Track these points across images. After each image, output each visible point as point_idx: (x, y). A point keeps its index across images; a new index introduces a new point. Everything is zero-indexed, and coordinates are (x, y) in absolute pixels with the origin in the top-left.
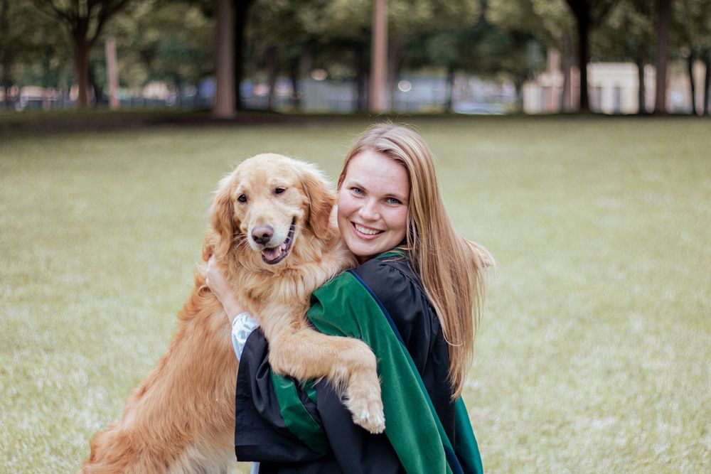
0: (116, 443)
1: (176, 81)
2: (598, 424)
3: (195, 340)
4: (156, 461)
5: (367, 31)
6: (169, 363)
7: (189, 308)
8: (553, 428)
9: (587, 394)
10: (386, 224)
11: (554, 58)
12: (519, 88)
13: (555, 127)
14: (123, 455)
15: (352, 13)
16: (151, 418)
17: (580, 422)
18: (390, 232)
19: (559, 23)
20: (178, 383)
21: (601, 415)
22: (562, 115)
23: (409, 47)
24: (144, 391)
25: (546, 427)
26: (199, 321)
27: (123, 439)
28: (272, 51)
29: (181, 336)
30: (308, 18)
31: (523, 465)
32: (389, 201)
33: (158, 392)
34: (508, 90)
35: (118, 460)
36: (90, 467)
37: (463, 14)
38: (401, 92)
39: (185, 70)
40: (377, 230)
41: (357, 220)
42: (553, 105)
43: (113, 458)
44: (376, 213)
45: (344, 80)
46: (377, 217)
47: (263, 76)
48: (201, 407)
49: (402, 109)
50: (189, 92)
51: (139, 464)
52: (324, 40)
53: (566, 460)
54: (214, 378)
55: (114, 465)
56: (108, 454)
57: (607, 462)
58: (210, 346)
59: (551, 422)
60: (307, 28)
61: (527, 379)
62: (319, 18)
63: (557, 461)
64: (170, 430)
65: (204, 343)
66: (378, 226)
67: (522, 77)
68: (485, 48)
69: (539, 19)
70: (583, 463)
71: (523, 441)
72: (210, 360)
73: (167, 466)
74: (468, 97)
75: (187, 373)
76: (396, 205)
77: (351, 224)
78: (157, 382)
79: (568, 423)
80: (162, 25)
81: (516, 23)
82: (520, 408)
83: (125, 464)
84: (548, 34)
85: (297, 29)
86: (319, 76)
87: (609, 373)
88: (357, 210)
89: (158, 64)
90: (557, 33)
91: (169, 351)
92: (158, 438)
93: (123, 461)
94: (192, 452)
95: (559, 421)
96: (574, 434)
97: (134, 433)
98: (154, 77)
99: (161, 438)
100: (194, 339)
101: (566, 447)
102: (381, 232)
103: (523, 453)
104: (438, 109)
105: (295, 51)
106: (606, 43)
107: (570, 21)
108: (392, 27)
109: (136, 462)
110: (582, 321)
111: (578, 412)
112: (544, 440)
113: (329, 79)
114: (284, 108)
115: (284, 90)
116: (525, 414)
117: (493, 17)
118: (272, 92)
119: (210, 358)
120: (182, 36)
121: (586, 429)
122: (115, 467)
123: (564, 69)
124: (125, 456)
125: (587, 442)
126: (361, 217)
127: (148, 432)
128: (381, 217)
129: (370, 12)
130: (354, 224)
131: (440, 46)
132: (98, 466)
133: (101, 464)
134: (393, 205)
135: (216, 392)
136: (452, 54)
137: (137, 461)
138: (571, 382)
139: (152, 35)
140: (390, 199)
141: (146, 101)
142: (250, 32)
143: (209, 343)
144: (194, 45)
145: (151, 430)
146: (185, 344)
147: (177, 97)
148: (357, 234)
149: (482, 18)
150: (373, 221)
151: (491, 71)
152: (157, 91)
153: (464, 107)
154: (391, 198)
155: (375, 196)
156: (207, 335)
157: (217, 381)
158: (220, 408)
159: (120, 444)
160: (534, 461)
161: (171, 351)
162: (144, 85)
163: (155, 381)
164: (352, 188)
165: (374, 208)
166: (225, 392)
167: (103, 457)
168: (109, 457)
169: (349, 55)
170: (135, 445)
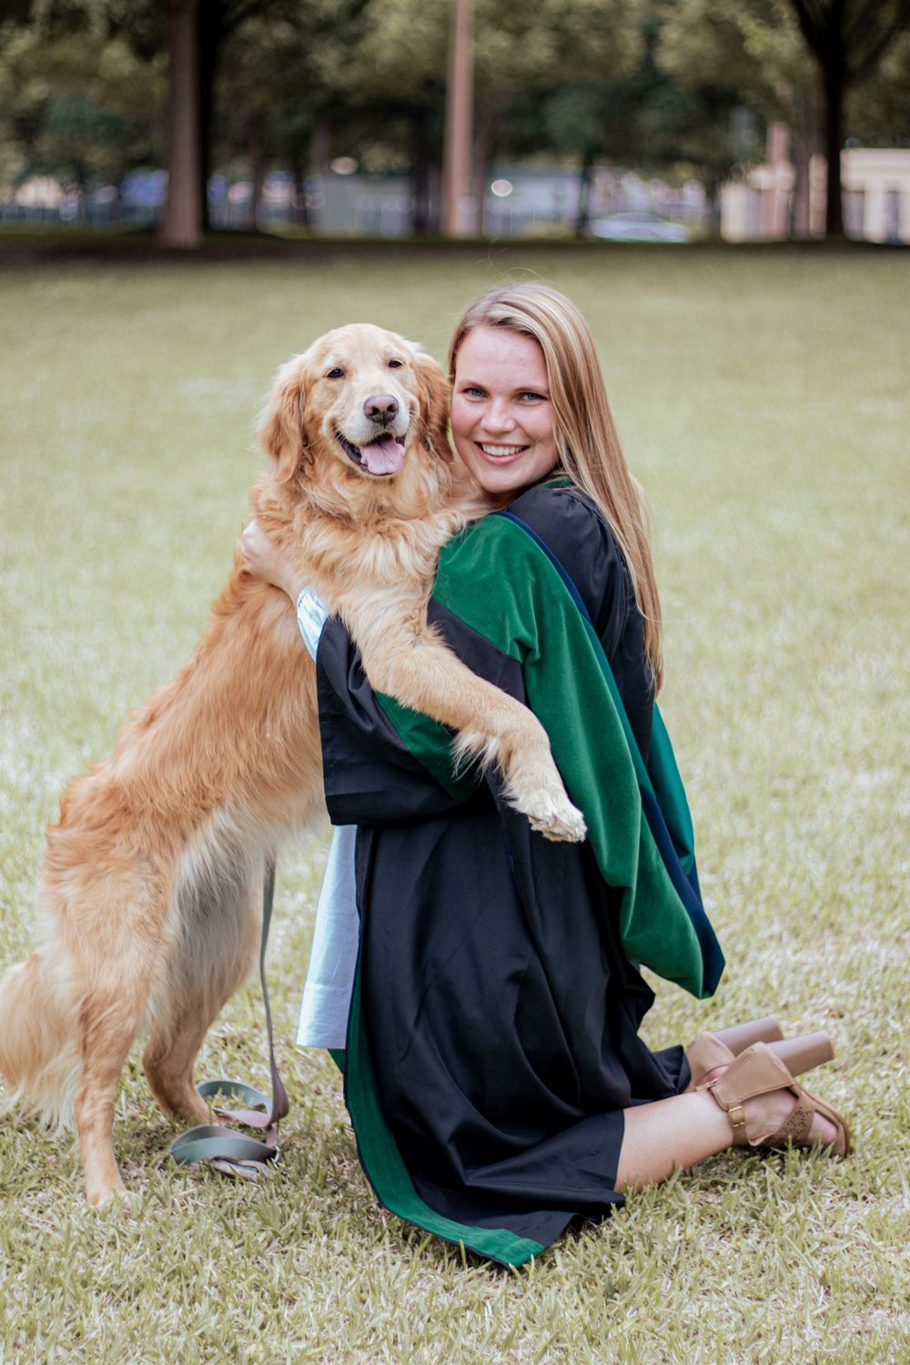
0: (101, 798)
1: (80, 175)
2: (863, 780)
3: (239, 646)
4: (162, 827)
5: (436, 86)
6: (193, 680)
7: (228, 599)
8: (790, 786)
9: (846, 733)
10: (527, 435)
11: (779, 137)
12: (712, 192)
13: (783, 267)
14: (111, 817)
15: (409, 52)
16: (163, 762)
17: (835, 777)
18: (537, 446)
19: (789, 74)
20: (209, 710)
21: (871, 766)
22: (792, 245)
23: (513, 114)
24: (152, 719)
25: (777, 784)
26: (245, 618)
27: (113, 792)
28: (258, 121)
29: (215, 641)
30: (327, 60)
31: (742, 843)
32: (526, 397)
33: (174, 723)
34: (693, 195)
35: (104, 824)
36: (57, 835)
37: (614, 55)
38: (497, 197)
39: (98, 156)
40: (516, 446)
41: (482, 437)
42: (774, 226)
43: (95, 821)
44: (506, 420)
45: (389, 174)
46: (510, 425)
47: (241, 167)
48: (243, 746)
49: (496, 231)
50: (103, 196)
51: (137, 831)
52: (357, 100)
53: (812, 836)
54: (264, 702)
55: (97, 832)
56: (88, 814)
57: (879, 841)
58: (262, 652)
59: (785, 776)
60: (327, 78)
61: (745, 706)
62: (347, 61)
63: (799, 837)
64: (191, 779)
65: (253, 649)
66: (515, 439)
67: (718, 173)
68: (650, 119)
69: (755, 63)
70: (841, 841)
71: (741, 806)
72: (260, 674)
73: (184, 838)
74: (618, 208)
75: (225, 696)
76: (536, 402)
77: (476, 447)
78: (173, 708)
79: (816, 778)
80: (56, 70)
81: (709, 72)
82: (735, 754)
83: (115, 832)
84: (768, 93)
85: (308, 81)
86: (343, 166)
87: (882, 697)
88: (479, 421)
89: (46, 144)
90: (784, 90)
91: (195, 661)
92: (171, 791)
93: (111, 826)
94: (220, 818)
95: (800, 774)
96: (824, 794)
97: (133, 782)
98: (37, 167)
99: (176, 791)
100: (237, 645)
101: (812, 815)
102: (524, 448)
103: (741, 825)
104: (564, 230)
105: (300, 121)
106: (875, 111)
107: (810, 67)
108: (481, 78)
109: (134, 829)
110: (836, 611)
111: (832, 762)
112: (775, 805)
113: (361, 172)
114: (278, 226)
115: (278, 193)
116: (743, 764)
117: (668, 60)
118: (257, 197)
119: (261, 669)
120: (94, 91)
121: (843, 789)
122: (97, 835)
123: (797, 160)
124: (114, 819)
125: (848, 808)
126: (487, 431)
127: (156, 783)
128: (518, 425)
129: (443, 50)
130: (480, 445)
131: (566, 114)
132: (72, 833)
133: (76, 829)
134: (532, 403)
135: (268, 723)
136: (591, 129)
137: (134, 827)
138: (819, 713)
139: (36, 90)
140: (524, 395)
141: (22, 213)
142: (223, 86)
143: (259, 648)
144: (115, 108)
145: (162, 781)
146: (223, 653)
147: (80, 205)
148: (488, 461)
149: (648, 63)
150: (505, 433)
151: (662, 161)
152: (42, 193)
153: (611, 228)
154: (528, 394)
155: (501, 393)
156: (256, 637)
157: (270, 706)
158: (271, 748)
159: (108, 799)
160: (761, 837)
161: (198, 662)
162: (20, 181)
163: (169, 705)
164: (466, 391)
165: (502, 412)
166: (282, 722)
167: (79, 817)
168: (89, 819)
169: (401, 128)
170: (133, 803)
